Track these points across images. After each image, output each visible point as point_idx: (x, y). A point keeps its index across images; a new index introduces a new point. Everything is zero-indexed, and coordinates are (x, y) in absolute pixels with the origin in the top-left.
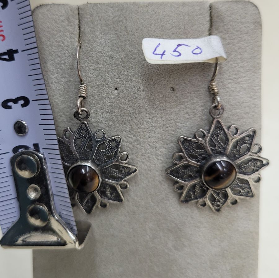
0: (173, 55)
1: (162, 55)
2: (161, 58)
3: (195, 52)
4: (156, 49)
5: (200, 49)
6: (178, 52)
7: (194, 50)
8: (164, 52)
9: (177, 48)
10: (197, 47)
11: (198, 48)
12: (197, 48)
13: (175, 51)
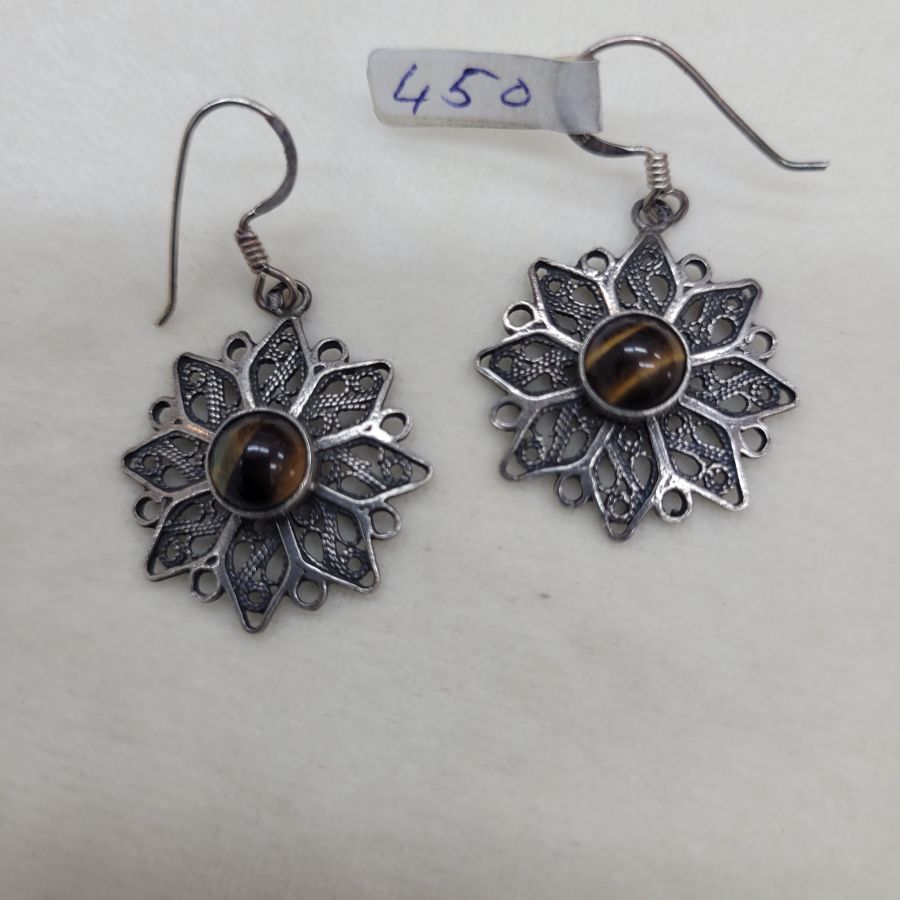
0: (448, 101)
1: (418, 101)
2: (415, 109)
3: (512, 97)
4: (402, 84)
5: (527, 90)
6: (464, 93)
7: (509, 91)
8: (423, 94)
9: (462, 80)
10: (518, 84)
11: (522, 85)
12: (517, 87)
13: (456, 87)
